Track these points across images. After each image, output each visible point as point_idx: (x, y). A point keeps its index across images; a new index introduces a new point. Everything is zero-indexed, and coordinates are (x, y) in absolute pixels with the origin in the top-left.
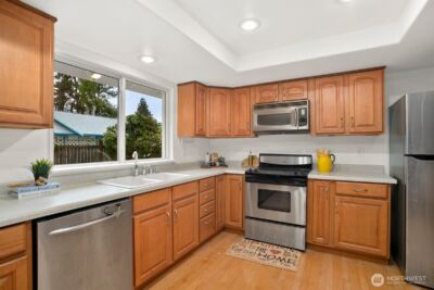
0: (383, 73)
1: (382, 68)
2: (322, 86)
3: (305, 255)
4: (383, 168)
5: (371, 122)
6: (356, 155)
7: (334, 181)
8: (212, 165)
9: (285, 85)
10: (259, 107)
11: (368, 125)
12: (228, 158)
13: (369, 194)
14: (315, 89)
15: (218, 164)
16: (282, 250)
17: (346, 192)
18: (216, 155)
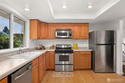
0: (88, 25)
1: (88, 23)
2: (75, 26)
3: (73, 72)
4: (87, 47)
5: (86, 36)
6: (82, 44)
7: (80, 51)
8: (41, 49)
9: (65, 24)
10: (57, 30)
11: (85, 37)
12: (46, 46)
13: (87, 54)
14: (73, 26)
15: (43, 48)
16: (67, 72)
17: (82, 54)
18: (42, 45)
